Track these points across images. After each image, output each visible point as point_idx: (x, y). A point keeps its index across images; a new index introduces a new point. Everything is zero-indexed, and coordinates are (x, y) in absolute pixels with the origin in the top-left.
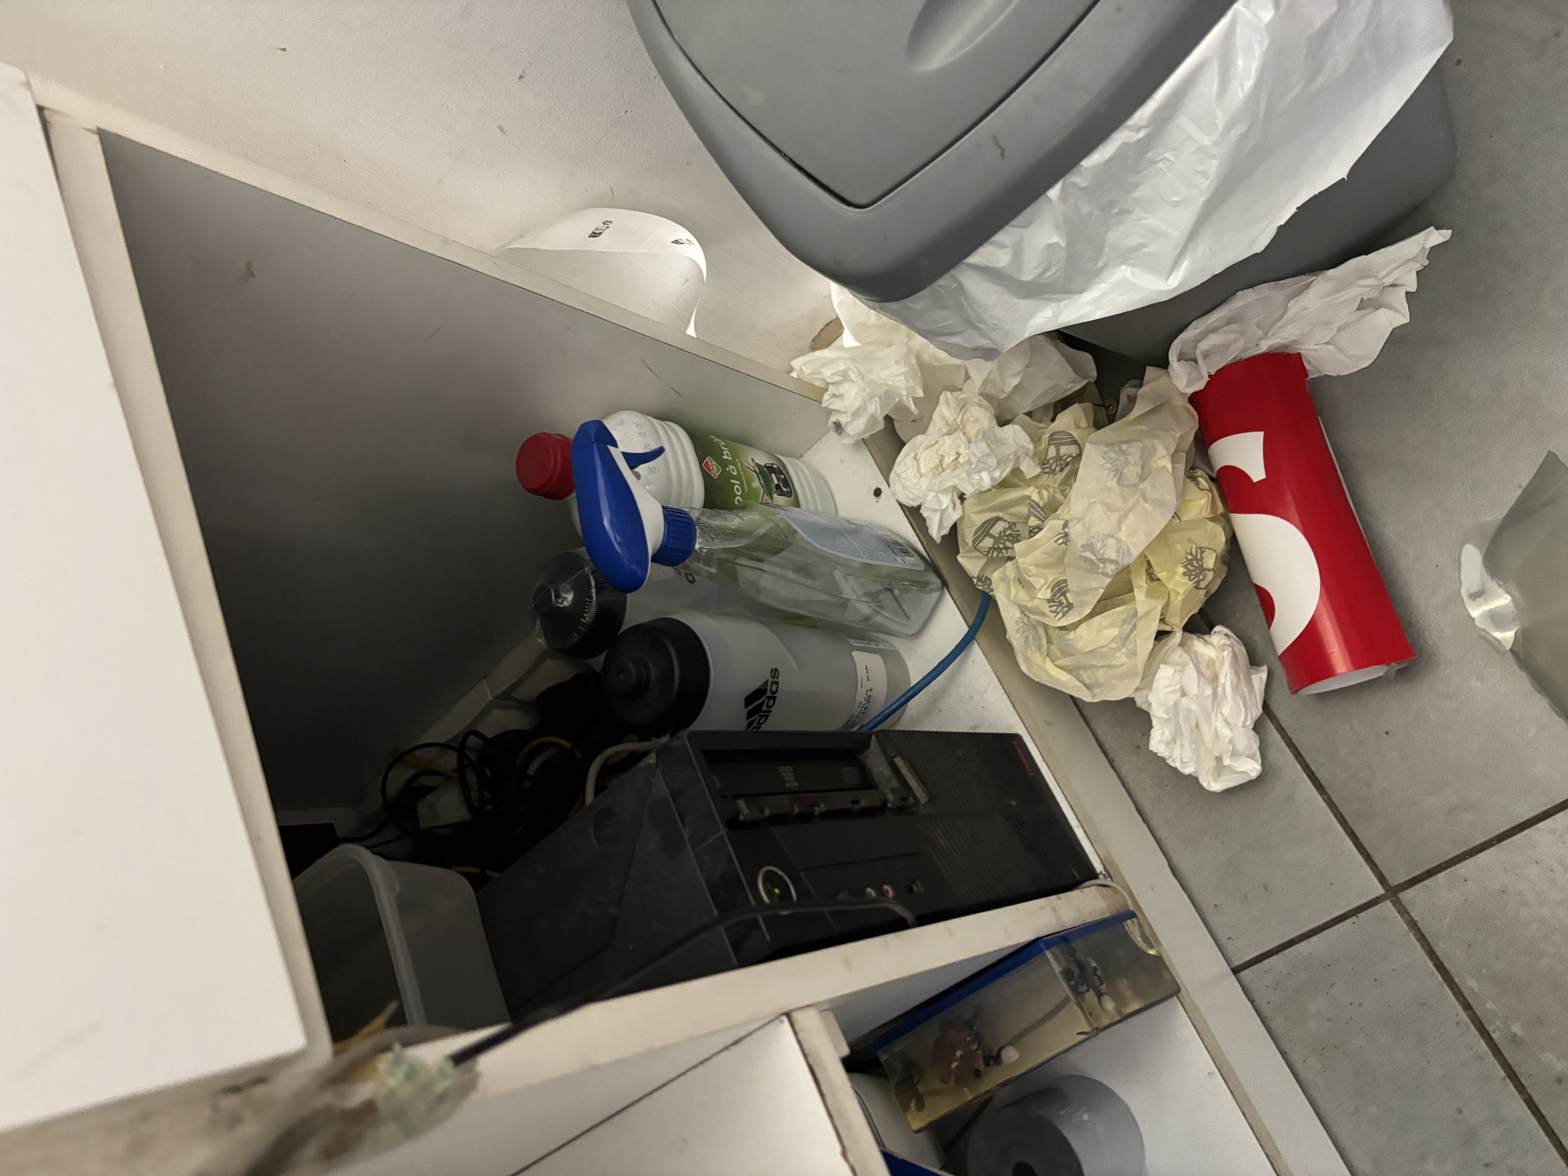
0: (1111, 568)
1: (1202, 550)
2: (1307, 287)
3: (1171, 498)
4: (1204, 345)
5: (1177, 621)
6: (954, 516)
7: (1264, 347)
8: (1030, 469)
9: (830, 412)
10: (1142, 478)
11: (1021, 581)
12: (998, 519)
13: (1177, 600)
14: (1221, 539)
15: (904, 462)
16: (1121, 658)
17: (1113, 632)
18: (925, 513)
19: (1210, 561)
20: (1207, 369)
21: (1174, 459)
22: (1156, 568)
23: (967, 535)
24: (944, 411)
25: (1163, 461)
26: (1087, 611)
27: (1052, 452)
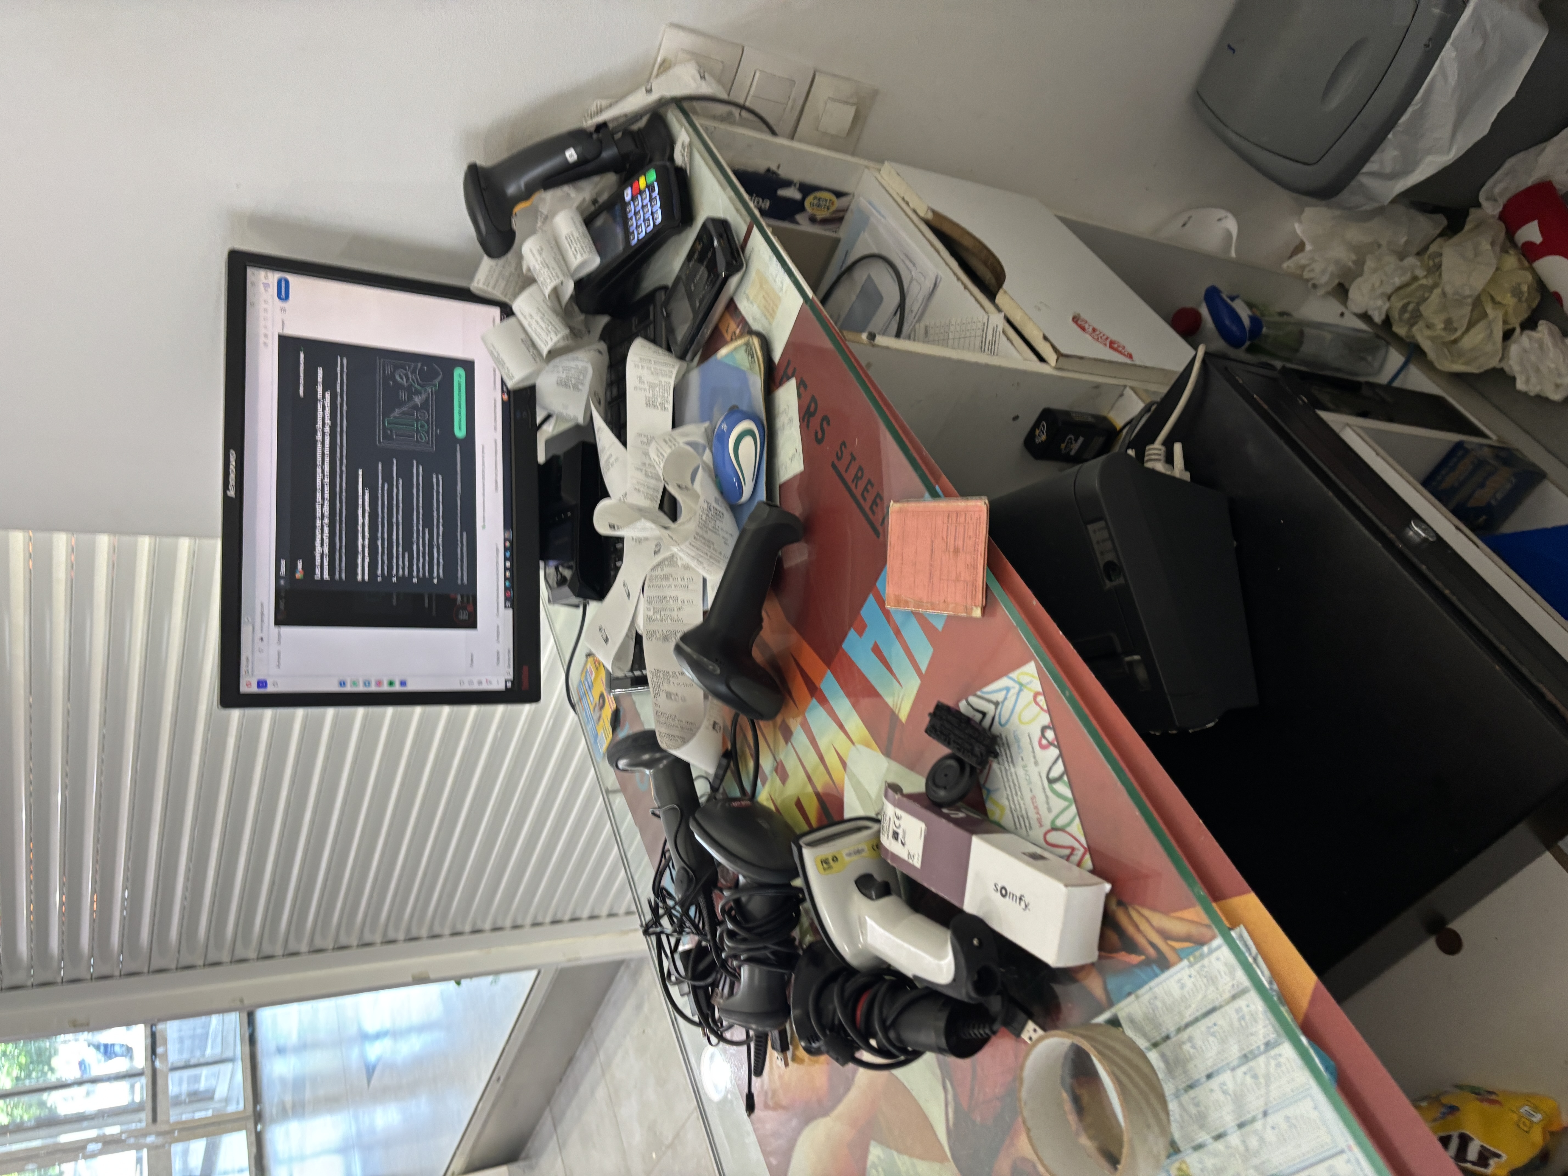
0: (1469, 300)
1: (1519, 284)
2: (1544, 149)
3: (1494, 261)
4: (1497, 190)
5: (1515, 322)
6: (1386, 307)
7: (1530, 182)
8: (1420, 273)
9: (1308, 280)
10: (1476, 256)
11: (1429, 326)
12: (1408, 303)
13: (1511, 310)
14: (1530, 277)
15: (1353, 293)
16: (1489, 348)
17: (1481, 336)
18: (1370, 313)
19: (1525, 288)
20: (1502, 202)
21: (1493, 244)
22: (1495, 296)
23: (1395, 315)
24: (1370, 264)
25: (1485, 246)
26: (1465, 327)
27: (1431, 263)
